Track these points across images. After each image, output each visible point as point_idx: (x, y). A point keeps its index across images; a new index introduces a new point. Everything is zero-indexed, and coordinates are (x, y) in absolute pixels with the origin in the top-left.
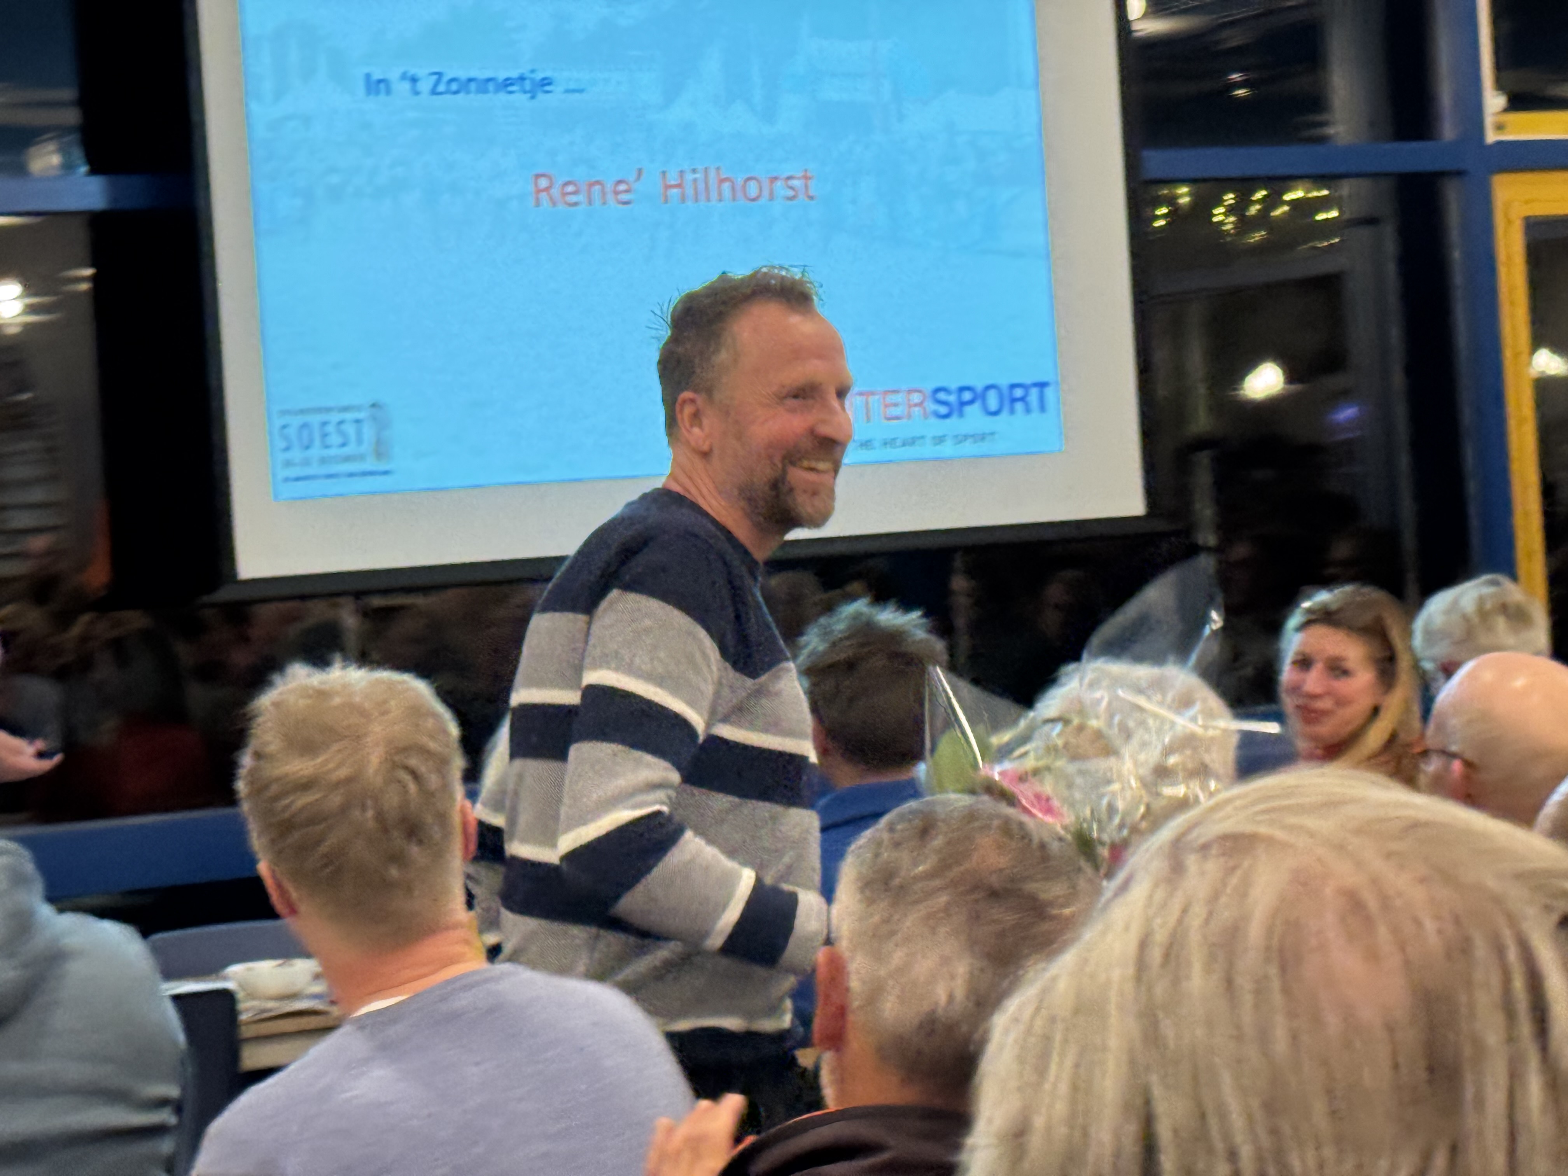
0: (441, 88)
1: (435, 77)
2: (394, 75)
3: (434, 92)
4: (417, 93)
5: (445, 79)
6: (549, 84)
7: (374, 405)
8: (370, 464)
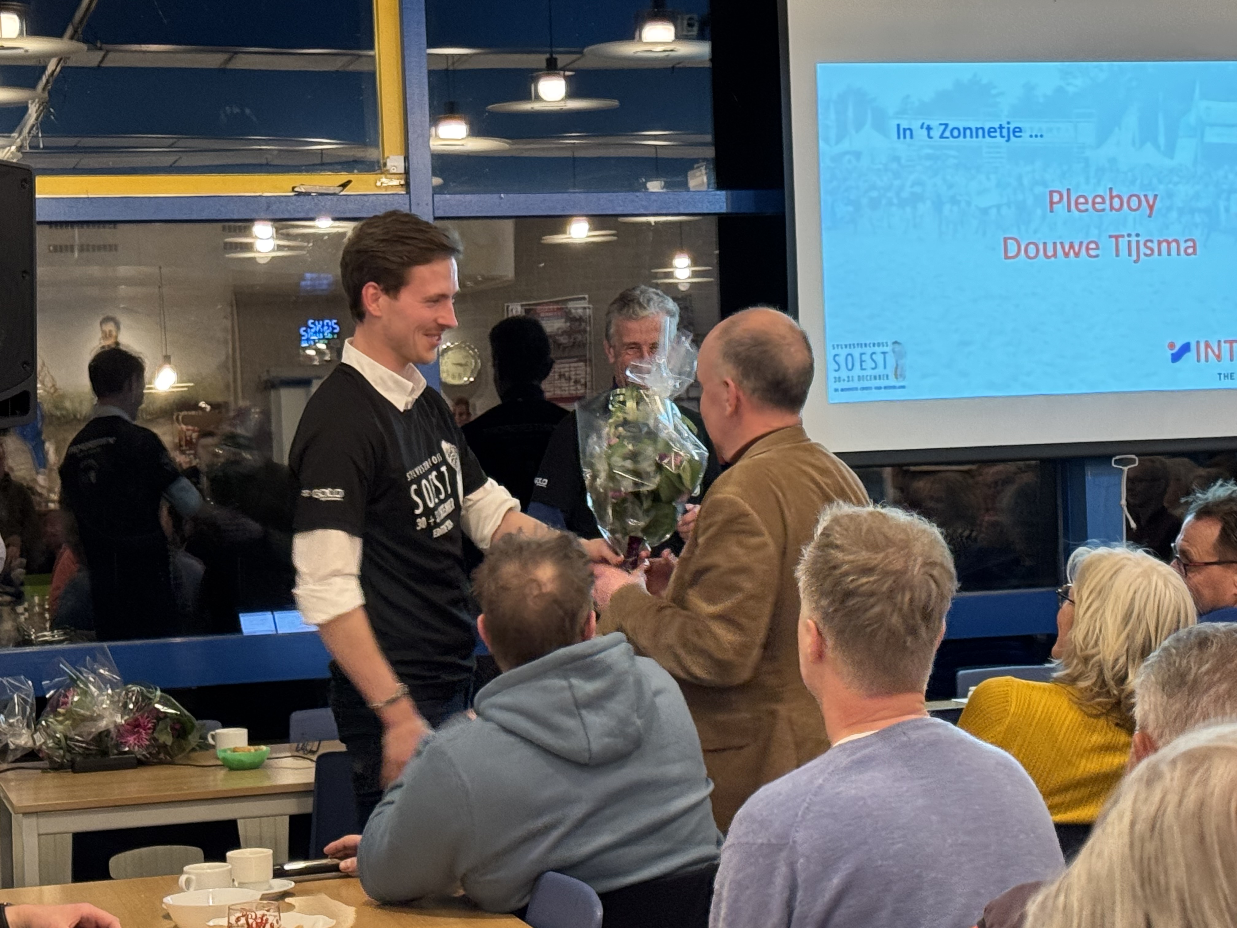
0: (947, 134)
1: (943, 127)
2: (915, 125)
3: (941, 137)
4: (930, 137)
5: (950, 128)
6: (1021, 131)
7: (896, 343)
8: (892, 382)
